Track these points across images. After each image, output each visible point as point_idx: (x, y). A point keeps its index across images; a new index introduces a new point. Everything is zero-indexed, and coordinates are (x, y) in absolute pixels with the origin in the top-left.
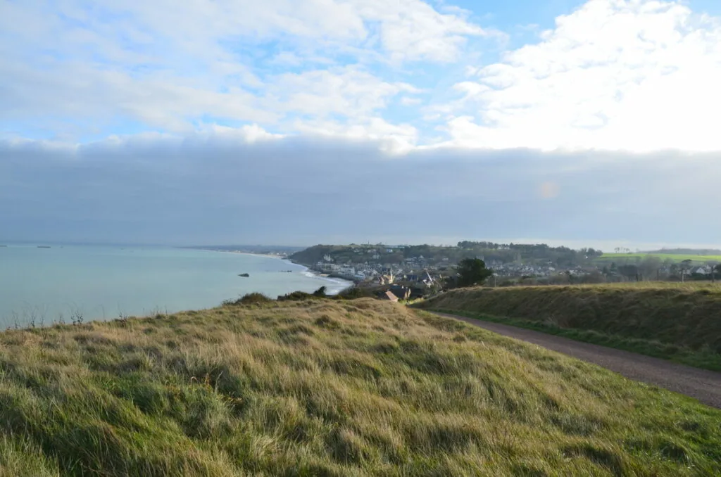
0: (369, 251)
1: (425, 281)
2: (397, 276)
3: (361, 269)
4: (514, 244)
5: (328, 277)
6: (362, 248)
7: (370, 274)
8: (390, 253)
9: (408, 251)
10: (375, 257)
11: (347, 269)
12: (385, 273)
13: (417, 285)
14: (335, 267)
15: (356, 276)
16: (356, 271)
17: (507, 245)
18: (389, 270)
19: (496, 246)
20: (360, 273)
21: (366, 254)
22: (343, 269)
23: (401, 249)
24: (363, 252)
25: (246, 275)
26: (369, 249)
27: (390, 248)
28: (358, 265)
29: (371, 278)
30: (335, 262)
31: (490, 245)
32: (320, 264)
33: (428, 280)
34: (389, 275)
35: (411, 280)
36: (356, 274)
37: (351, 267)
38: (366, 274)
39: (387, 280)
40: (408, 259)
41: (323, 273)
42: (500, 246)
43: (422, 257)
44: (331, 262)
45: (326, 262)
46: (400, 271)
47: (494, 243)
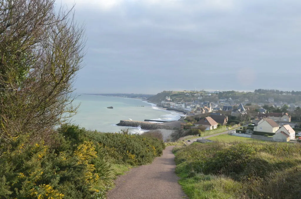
0: (195, 95)
1: (239, 110)
2: (214, 109)
3: (189, 105)
4: (295, 91)
5: (167, 110)
6: (191, 93)
7: (195, 107)
8: (209, 96)
9: (221, 95)
10: (199, 98)
11: (180, 105)
12: (206, 106)
13: (233, 114)
14: (172, 104)
15: (185, 109)
16: (186, 106)
17: (290, 92)
18: (209, 104)
19: (282, 92)
20: (188, 107)
21: (193, 96)
22: (177, 105)
23: (217, 94)
24: (192, 95)
25: (112, 108)
26: (195, 93)
27: (210, 93)
28: (187, 103)
29: (195, 110)
30: (173, 101)
31: (277, 92)
32: (163, 102)
33: (242, 110)
34: (209, 107)
35: (227, 110)
36: (186, 107)
37: (182, 103)
38: (192, 107)
39: (207, 110)
40: (221, 100)
41: (164, 107)
42: (284, 92)
43: (230, 99)
44: (170, 101)
45: (167, 101)
46: (216, 106)
47: (280, 91)
